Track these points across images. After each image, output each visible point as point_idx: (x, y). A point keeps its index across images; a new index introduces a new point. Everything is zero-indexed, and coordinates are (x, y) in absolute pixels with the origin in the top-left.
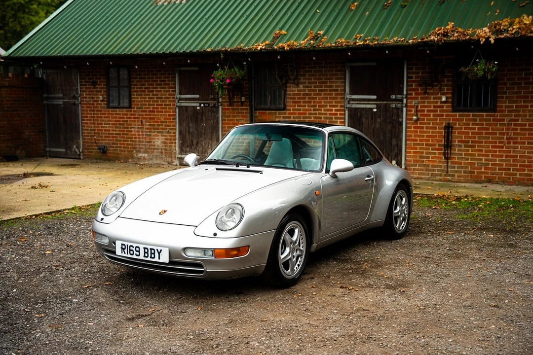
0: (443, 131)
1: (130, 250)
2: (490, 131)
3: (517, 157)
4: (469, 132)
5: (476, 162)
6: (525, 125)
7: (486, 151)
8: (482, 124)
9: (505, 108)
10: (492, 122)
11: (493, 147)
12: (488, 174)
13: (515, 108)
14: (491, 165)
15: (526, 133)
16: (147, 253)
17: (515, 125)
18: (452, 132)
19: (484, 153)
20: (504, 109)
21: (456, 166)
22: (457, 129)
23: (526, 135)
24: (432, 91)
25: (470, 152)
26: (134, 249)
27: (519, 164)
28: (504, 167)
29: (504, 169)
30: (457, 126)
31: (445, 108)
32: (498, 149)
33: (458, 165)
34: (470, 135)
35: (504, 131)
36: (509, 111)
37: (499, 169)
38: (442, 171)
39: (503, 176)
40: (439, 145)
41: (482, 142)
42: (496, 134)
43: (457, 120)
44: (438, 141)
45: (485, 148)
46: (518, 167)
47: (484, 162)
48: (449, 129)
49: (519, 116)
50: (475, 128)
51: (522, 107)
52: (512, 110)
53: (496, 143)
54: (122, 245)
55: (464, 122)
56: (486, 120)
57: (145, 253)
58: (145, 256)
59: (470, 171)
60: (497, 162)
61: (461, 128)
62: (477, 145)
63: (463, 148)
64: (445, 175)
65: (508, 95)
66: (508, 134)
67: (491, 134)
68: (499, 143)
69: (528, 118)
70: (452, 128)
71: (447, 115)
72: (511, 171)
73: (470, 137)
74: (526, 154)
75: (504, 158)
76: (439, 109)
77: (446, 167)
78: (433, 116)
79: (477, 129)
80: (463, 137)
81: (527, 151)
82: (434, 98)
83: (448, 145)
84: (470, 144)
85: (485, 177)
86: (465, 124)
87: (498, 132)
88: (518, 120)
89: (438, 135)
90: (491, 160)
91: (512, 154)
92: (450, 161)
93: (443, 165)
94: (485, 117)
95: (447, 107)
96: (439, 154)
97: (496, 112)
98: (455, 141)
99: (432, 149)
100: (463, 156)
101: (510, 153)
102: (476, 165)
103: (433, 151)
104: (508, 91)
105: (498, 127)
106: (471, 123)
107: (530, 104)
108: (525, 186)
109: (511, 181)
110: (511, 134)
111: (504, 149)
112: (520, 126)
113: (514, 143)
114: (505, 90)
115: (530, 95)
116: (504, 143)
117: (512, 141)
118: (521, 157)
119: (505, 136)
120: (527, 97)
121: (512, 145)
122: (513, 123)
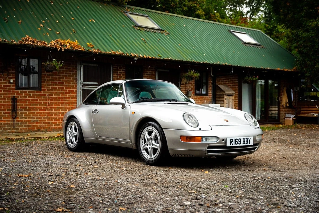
0: (11, 101)
1: (236, 142)
2: (38, 101)
4: (26, 102)
5: (31, 120)
7: (36, 113)
8: (34, 97)
9: (46, 88)
10: (39, 96)
11: (40, 110)
12: (38, 126)
13: (51, 89)
14: (40, 121)
15: (56, 102)
16: (244, 141)
17: (51, 98)
18: (16, 101)
19: (35, 114)
20: (45, 89)
21: (19, 122)
22: (19, 100)
24: (2, 76)
25: (27, 114)
26: (238, 141)
27: (54, 119)
28: (46, 121)
29: (47, 123)
30: (19, 98)
31: (11, 87)
32: (43, 112)
33: (21, 122)
34: (27, 103)
35: (46, 101)
36: (48, 90)
37: (44, 123)
38: (10, 126)
39: (46, 127)
40: (8, 110)
41: (34, 108)
42: (41, 103)
43: (19, 94)
44: (7, 107)
45: (36, 111)
46: (54, 121)
47: (35, 119)
48: (14, 100)
49: (53, 93)
50: (30, 99)
51: (54, 88)
53: (42, 108)
54: (231, 139)
55: (23, 96)
56: (36, 95)
57: (243, 141)
58: (243, 144)
59: (28, 125)
60: (43, 119)
61: (22, 100)
62: (31, 109)
63: (23, 111)
64: (13, 129)
65: (47, 81)
66: (49, 103)
67: (39, 103)
68: (43, 108)
69: (57, 94)
70: (16, 99)
71: (12, 91)
72: (50, 124)
73: (27, 105)
74: (57, 114)
75: (46, 117)
76: (7, 87)
77: (13, 124)
78: (3, 92)
79: (31, 100)
80: (23, 105)
81: (57, 112)
82: (4, 80)
83: (14, 110)
84: (27, 109)
85: (36, 128)
86: (24, 97)
87: (42, 102)
88: (52, 95)
89: (7, 104)
90: (39, 118)
92: (15, 120)
93: (11, 123)
94: (35, 93)
95: (13, 86)
96: (8, 116)
97: (41, 90)
98: (18, 107)
99: (3, 113)
100: (23, 117)
101: (49, 113)
102: (31, 122)
103: (4, 114)
104: (47, 79)
105: (43, 99)
106: (27, 96)
107: (58, 87)
108: (57, 131)
109: (50, 129)
110: (50, 103)
111: (46, 111)
112: (54, 98)
113: (51, 108)
114: (45, 78)
115: (57, 82)
116: (46, 108)
117: (50, 107)
118: (54, 115)
119: (46, 104)
120: (57, 83)
121: (50, 109)
122: (50, 96)
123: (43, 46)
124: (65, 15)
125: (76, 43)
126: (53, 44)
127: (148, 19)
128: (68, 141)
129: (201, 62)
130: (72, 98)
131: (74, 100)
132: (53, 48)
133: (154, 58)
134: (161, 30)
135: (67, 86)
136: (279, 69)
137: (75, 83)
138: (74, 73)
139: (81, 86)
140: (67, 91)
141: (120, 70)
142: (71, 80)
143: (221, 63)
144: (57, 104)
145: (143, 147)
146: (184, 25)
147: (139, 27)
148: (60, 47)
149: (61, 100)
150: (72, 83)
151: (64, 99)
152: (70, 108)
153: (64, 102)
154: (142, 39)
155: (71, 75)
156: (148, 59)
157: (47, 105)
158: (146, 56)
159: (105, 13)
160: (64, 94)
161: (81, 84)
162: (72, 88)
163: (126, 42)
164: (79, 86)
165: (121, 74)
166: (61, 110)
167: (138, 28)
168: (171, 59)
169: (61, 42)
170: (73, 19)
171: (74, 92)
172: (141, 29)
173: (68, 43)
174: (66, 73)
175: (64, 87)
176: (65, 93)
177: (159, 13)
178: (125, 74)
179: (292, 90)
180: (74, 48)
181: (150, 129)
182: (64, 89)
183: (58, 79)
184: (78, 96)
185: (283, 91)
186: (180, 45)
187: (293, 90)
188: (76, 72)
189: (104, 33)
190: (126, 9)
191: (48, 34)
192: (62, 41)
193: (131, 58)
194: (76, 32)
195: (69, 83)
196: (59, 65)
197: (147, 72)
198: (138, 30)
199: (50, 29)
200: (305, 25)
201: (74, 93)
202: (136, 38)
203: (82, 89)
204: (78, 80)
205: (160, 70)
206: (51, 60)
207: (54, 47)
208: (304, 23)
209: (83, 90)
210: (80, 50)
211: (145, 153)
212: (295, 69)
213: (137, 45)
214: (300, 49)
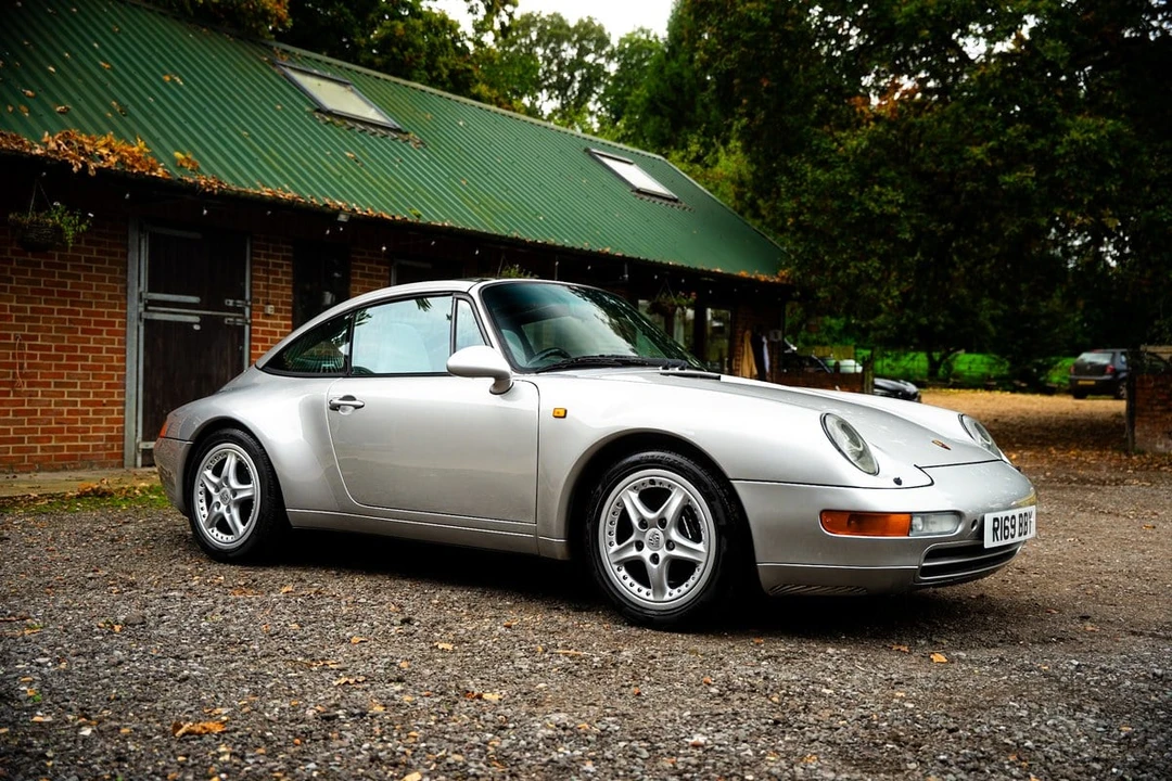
1: (1005, 528)
3: (36, 414)
6: (49, 348)
9: (11, 311)
13: (29, 314)
15: (50, 365)
16: (1022, 525)
17: (31, 347)
20: (8, 313)
23: (50, 369)
26: (1009, 524)
27: (40, 427)
28: (12, 435)
29: (12, 441)
35: (11, 360)
36: (18, 319)
39: (11, 454)
46: (39, 435)
49: (38, 329)
51: (42, 311)
52: (25, 317)
54: (994, 520)
57: (1020, 526)
58: (1019, 534)
65: (14, 285)
66: (21, 367)
69: (54, 334)
72: (26, 444)
74: (53, 407)
75: (10, 417)
81: (53, 400)
88: (36, 338)
91: (26, 407)
101: (23, 405)
104: (14, 277)
107: (56, 308)
108: (51, 471)
109: (26, 463)
110: (26, 365)
111: (11, 398)
112: (40, 350)
113: (30, 385)
114: (9, 274)
115: (55, 289)
116: (12, 384)
117: (26, 381)
118: (43, 412)
119: (11, 371)
120: (52, 293)
121: (25, 388)
122: (27, 343)
123: (16, 151)
124: (75, 50)
125: (136, 149)
126: (53, 145)
127: (352, 91)
128: (202, 521)
129: (539, 241)
130: (108, 351)
131: (115, 356)
132: (55, 163)
133: (398, 218)
134: (397, 131)
135: (90, 304)
136: (743, 273)
137: (118, 297)
138: (118, 258)
139: (141, 309)
140: (89, 322)
141: (278, 258)
142: (107, 283)
143: (595, 249)
144: (53, 370)
145: (618, 552)
146: (461, 123)
147: (329, 113)
148: (82, 158)
149: (69, 358)
150: (110, 297)
151: (79, 353)
152: (101, 387)
153: (79, 363)
154: (348, 154)
155: (107, 265)
156: (378, 222)
157: (14, 374)
158: (372, 209)
159: (212, 60)
160: (80, 335)
161: (140, 299)
162: (110, 315)
163: (300, 161)
164: (134, 308)
165: (280, 270)
166: (69, 392)
167: (328, 119)
168: (452, 224)
169: (81, 142)
170: (107, 66)
171: (117, 327)
172: (338, 122)
173: (105, 146)
174: (87, 260)
175: (81, 310)
176: (84, 331)
177: (378, 78)
178: (290, 270)
179: (764, 340)
180: (134, 167)
181: (652, 482)
182: (81, 317)
183: (57, 279)
184: (129, 343)
185: (743, 341)
186: (464, 183)
187: (767, 339)
188: (125, 255)
189: (223, 125)
190: (274, 52)
191: (23, 108)
192: (84, 138)
193: (327, 216)
194: (125, 112)
195: (96, 296)
196: (75, 226)
197: (363, 268)
198: (327, 123)
199: (29, 92)
200: (818, 146)
201: (116, 333)
202: (328, 150)
203: (146, 320)
204: (130, 286)
205: (403, 262)
206: (43, 206)
207: (59, 158)
208: (815, 142)
209: (149, 324)
210: (154, 174)
211: (624, 578)
212: (783, 277)
213: (339, 174)
214: (802, 218)
